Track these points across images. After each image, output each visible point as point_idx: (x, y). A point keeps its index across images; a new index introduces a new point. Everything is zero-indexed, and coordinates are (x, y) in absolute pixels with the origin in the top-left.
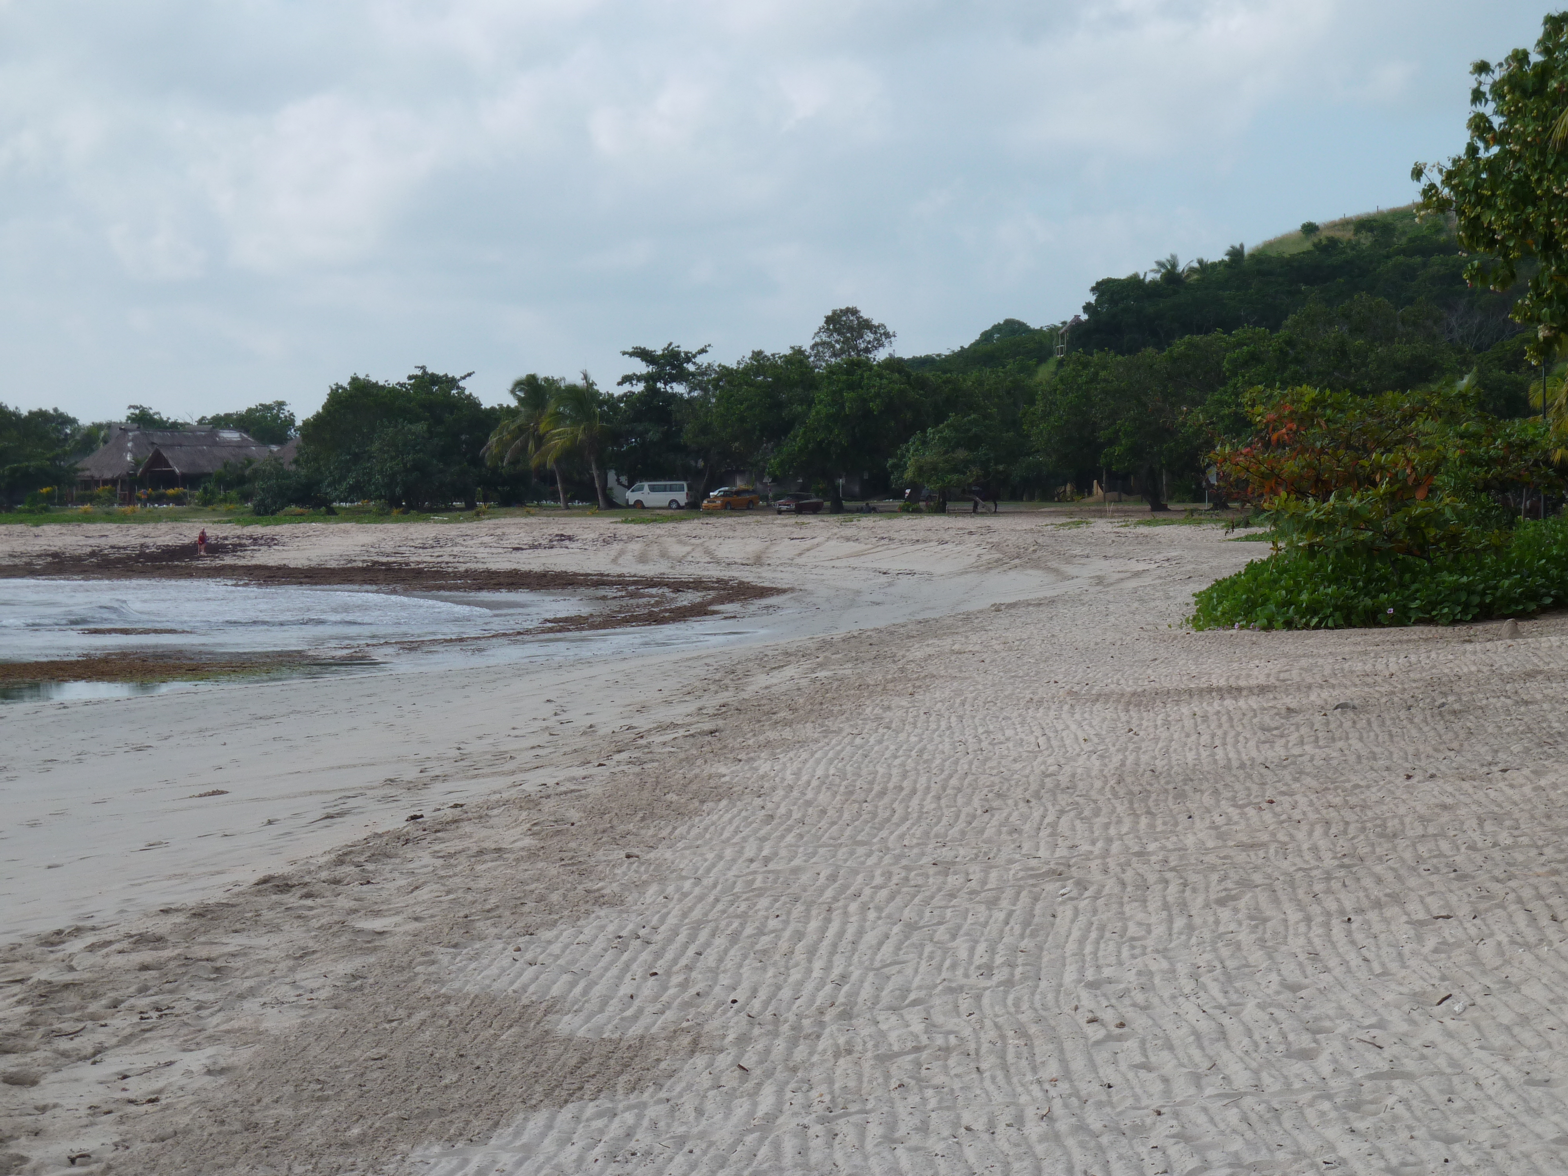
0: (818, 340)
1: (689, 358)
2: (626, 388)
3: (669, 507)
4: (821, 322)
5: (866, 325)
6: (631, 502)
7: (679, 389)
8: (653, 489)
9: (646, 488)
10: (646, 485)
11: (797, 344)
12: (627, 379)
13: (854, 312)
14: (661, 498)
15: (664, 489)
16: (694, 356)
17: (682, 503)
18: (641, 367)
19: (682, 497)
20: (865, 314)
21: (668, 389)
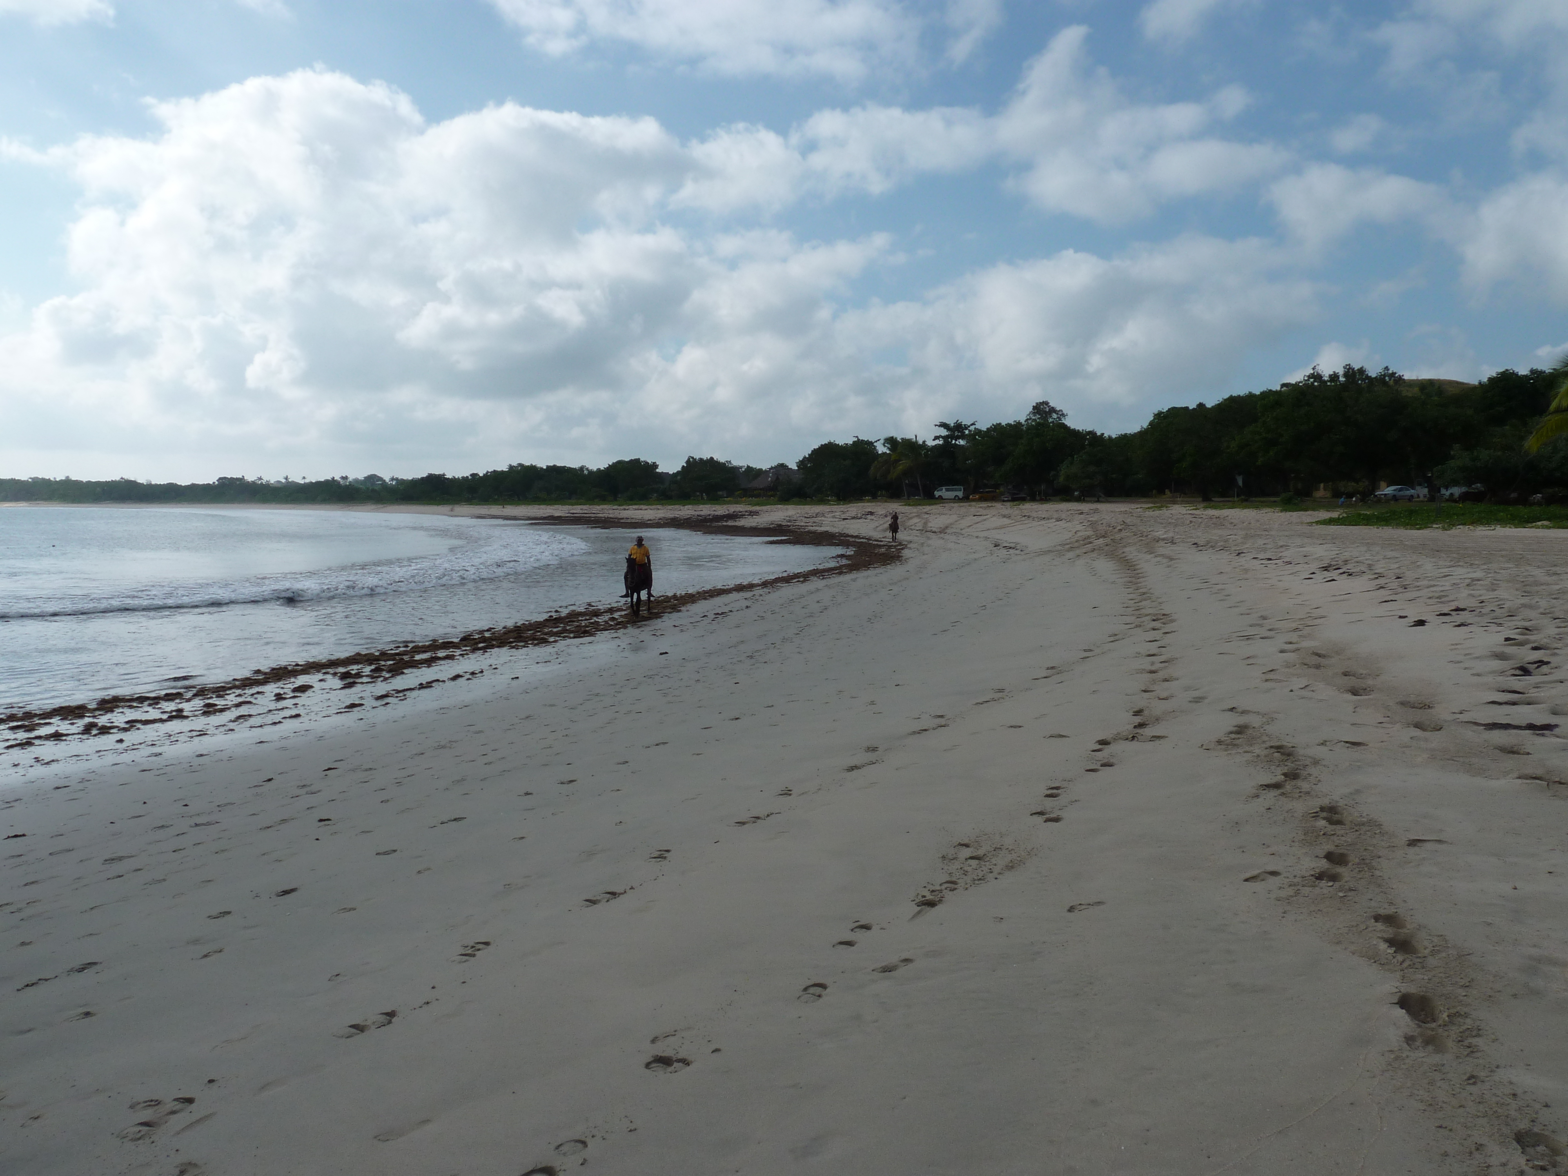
0: (1028, 417)
1: (966, 427)
2: (937, 442)
3: (954, 499)
4: (1031, 409)
5: (1053, 410)
6: (937, 496)
7: (962, 442)
8: (947, 490)
9: (944, 490)
10: (944, 488)
11: (1017, 419)
12: (936, 438)
13: (1047, 403)
14: (951, 495)
15: (952, 490)
16: (969, 427)
17: (961, 497)
18: (944, 432)
19: (960, 494)
20: (1052, 404)
21: (957, 442)
